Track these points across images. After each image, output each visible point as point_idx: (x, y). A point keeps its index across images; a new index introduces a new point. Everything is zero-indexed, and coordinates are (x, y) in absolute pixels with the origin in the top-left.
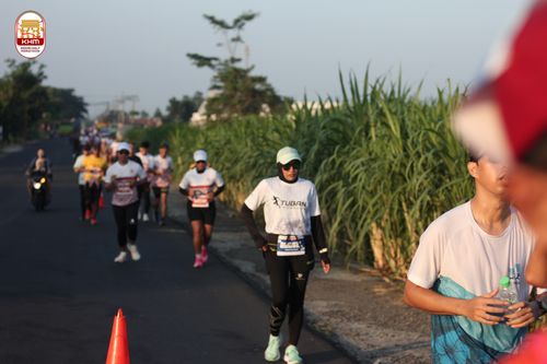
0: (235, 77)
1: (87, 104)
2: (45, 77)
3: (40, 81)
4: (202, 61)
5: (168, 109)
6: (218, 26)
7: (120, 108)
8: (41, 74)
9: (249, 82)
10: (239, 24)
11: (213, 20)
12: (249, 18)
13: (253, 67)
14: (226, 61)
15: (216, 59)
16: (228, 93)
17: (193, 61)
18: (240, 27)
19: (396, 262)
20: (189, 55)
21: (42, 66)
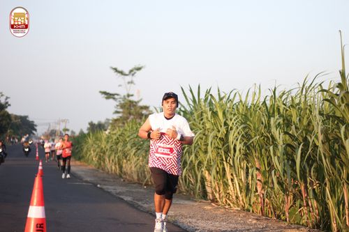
0: (130, 105)
1: (36, 126)
2: (9, 105)
3: (6, 107)
4: (109, 96)
5: (88, 129)
6: (119, 74)
7: (57, 128)
8: (7, 103)
9: (138, 109)
10: (133, 73)
11: (116, 70)
12: (139, 69)
13: (141, 100)
14: (124, 96)
15: (118, 95)
16: (125, 116)
17: (103, 95)
18: (133, 75)
19: (220, 194)
20: (101, 92)
21: (7, 98)
